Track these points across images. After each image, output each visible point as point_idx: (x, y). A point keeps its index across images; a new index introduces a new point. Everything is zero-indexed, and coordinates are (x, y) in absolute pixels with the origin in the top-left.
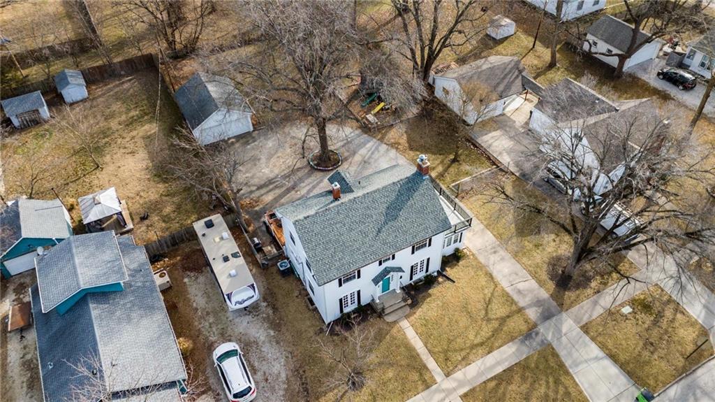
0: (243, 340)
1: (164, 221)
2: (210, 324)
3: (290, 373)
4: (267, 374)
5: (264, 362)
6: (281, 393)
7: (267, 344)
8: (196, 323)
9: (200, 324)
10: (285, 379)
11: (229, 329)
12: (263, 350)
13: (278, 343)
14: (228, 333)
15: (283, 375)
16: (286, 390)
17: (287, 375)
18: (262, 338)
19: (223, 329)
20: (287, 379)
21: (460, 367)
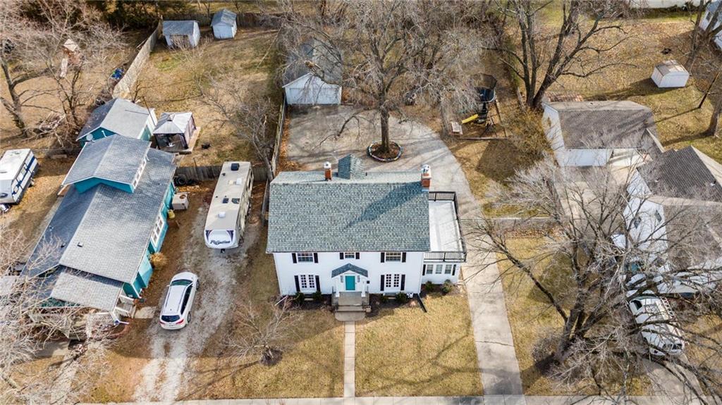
0: (208, 277)
1: (218, 155)
2: (193, 252)
3: (224, 322)
4: (206, 315)
5: (211, 304)
6: (207, 335)
7: (224, 290)
8: (183, 247)
9: (186, 249)
10: (217, 326)
11: (204, 263)
12: (217, 293)
13: (233, 292)
14: (201, 267)
15: (218, 322)
16: (212, 335)
17: (221, 323)
18: (223, 283)
19: (200, 261)
20: (219, 327)
21: (375, 393)
